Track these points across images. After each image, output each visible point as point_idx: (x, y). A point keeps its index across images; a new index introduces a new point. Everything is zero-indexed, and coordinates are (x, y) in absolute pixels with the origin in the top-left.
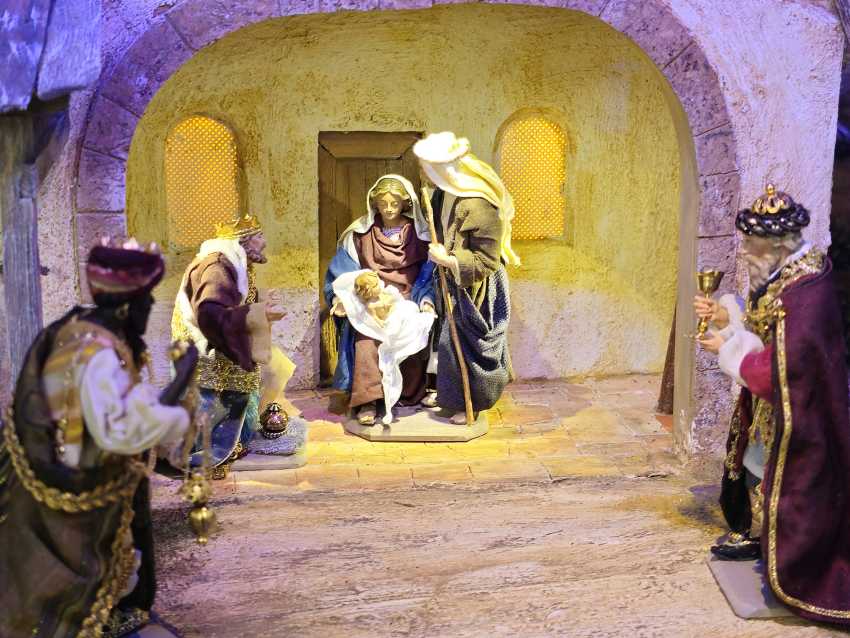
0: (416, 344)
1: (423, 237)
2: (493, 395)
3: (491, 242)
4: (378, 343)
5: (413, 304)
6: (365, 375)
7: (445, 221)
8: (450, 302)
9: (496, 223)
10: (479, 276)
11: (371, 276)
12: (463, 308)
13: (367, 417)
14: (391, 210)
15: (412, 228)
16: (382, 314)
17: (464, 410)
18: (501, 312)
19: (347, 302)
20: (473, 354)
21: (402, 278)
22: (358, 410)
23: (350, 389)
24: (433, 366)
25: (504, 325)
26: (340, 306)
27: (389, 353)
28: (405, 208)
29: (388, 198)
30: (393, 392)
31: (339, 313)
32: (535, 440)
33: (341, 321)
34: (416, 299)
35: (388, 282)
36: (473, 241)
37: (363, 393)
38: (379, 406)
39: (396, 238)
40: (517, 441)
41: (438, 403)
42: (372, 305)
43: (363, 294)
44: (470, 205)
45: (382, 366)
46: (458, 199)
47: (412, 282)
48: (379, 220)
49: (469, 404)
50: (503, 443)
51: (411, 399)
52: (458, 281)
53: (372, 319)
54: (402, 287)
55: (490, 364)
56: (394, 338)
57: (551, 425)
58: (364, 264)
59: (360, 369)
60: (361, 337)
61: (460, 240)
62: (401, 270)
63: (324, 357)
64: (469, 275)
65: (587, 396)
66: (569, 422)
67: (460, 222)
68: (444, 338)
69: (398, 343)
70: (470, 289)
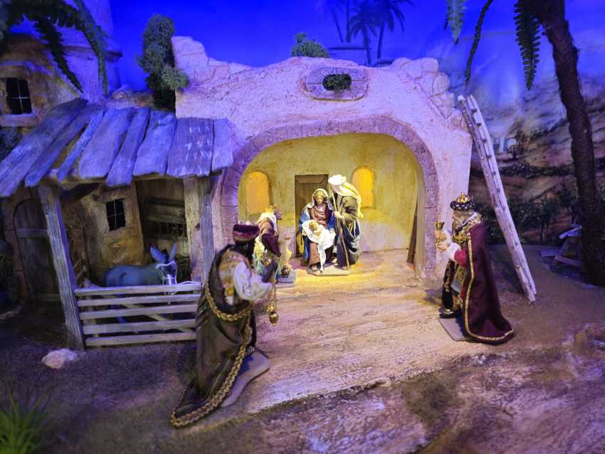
0: (329, 244)
1: (330, 209)
2: (355, 259)
3: (355, 210)
4: (317, 244)
5: (327, 230)
6: (314, 255)
7: (338, 205)
8: (341, 230)
9: (357, 204)
10: (351, 222)
11: (314, 222)
12: (345, 232)
13: (315, 268)
14: (320, 201)
15: (327, 206)
16: (318, 234)
17: (346, 265)
18: (358, 233)
19: (307, 230)
20: (349, 247)
21: (324, 222)
22: (311, 266)
23: (309, 259)
24: (335, 250)
25: (359, 237)
26: (305, 233)
27: (321, 247)
28: (325, 199)
29: (319, 197)
30: (323, 260)
31: (305, 235)
32: (369, 274)
33: (305, 237)
34: (329, 229)
35: (320, 224)
36: (348, 210)
37: (313, 260)
38: (318, 265)
39: (322, 209)
40: (364, 275)
41: (337, 262)
42: (315, 231)
43: (312, 228)
44: (348, 198)
45: (319, 252)
46: (343, 197)
47: (327, 223)
48: (316, 204)
49: (348, 263)
50: (359, 275)
51: (328, 261)
52: (344, 223)
53: (315, 236)
54: (324, 225)
55: (355, 250)
56: (322, 242)
57: (374, 269)
58: (311, 218)
59: (312, 253)
60: (311, 242)
61: (344, 210)
62: (324, 220)
63: (297, 247)
64: (348, 222)
65: (383, 258)
66: (380, 267)
67: (344, 204)
68: (339, 241)
69: (324, 244)
70: (348, 226)
